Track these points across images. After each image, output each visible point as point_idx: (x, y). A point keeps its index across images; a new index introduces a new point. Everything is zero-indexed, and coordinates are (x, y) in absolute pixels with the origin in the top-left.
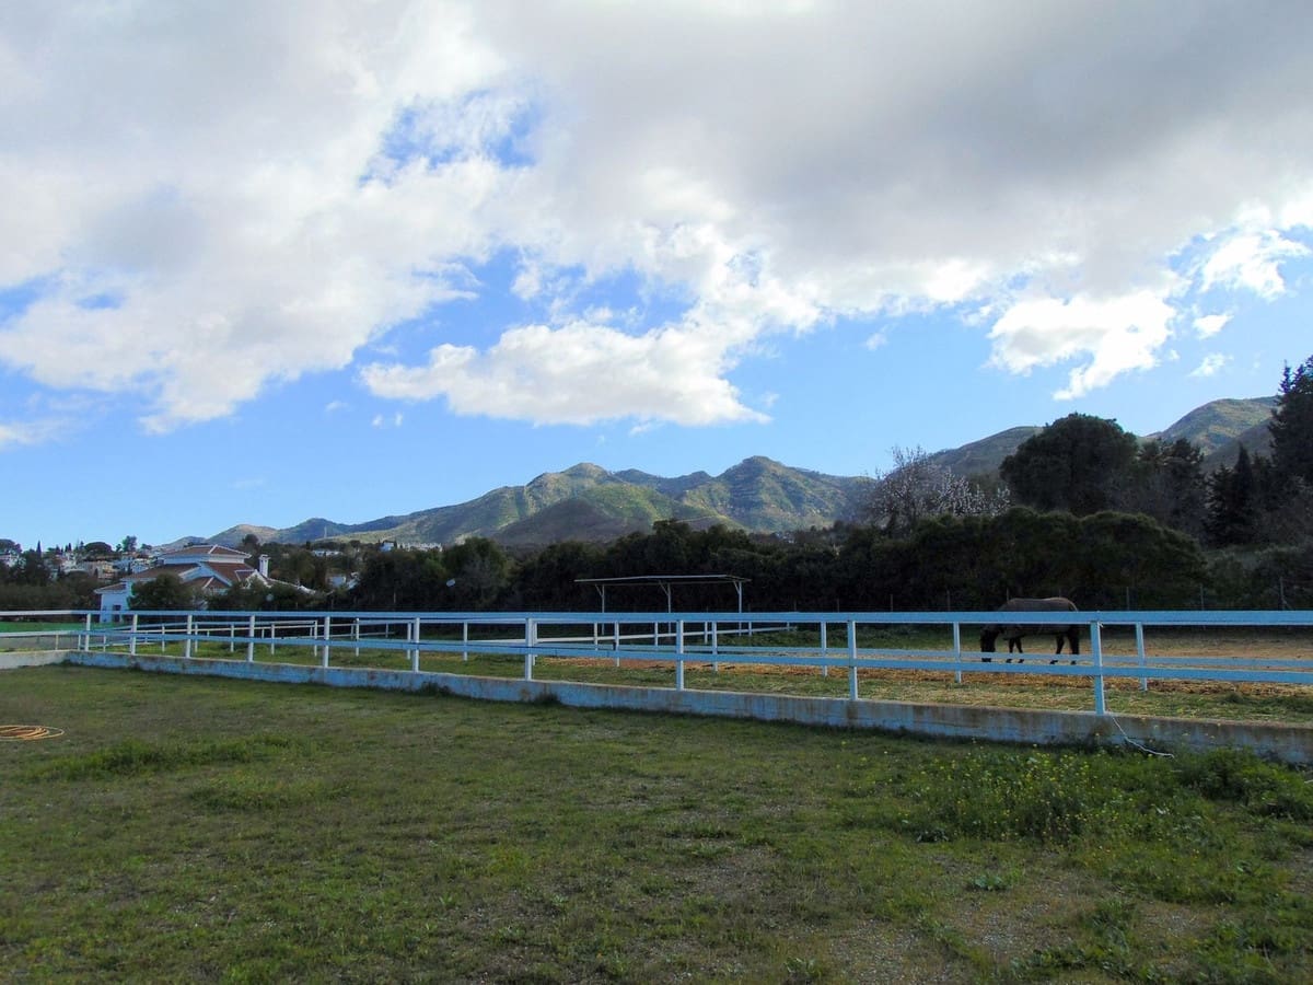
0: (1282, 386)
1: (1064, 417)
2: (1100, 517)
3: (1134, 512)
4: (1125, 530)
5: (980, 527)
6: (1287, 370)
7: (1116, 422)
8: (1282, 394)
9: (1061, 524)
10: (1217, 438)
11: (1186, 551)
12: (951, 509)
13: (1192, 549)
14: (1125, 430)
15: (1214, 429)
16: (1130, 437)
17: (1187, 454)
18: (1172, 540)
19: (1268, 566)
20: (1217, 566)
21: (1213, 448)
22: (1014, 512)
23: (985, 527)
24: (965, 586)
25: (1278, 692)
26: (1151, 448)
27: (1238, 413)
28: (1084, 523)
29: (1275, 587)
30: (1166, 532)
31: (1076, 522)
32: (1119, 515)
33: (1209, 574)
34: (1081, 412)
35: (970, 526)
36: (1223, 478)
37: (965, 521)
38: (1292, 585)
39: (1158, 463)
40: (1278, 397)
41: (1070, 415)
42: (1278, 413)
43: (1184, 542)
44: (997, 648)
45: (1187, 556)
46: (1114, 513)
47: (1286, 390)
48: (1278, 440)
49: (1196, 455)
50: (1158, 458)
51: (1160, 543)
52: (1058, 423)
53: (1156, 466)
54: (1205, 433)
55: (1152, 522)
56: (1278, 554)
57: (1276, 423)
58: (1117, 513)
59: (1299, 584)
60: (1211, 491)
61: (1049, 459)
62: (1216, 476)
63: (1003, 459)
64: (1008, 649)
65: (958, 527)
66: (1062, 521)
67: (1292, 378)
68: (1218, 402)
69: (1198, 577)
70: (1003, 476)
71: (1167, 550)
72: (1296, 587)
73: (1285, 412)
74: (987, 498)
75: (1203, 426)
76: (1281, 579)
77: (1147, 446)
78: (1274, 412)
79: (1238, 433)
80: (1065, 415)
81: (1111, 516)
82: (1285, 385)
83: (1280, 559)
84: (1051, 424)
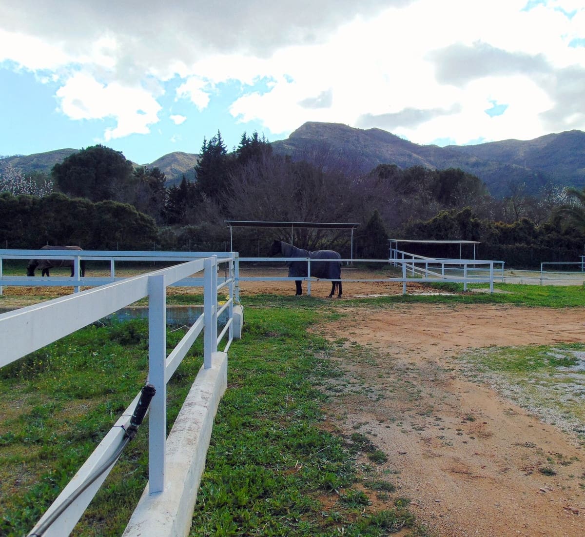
0: (203, 148)
1: (93, 146)
2: (105, 203)
3: (124, 202)
4: (119, 212)
5: (31, 203)
6: (205, 141)
7: (123, 154)
8: (202, 153)
9: (83, 205)
10: (174, 171)
11: (148, 225)
12: (12, 190)
13: (152, 224)
14: (127, 159)
15: (174, 166)
16: (129, 163)
17: (158, 177)
18: (143, 219)
19: (185, 235)
20: (163, 233)
21: (173, 176)
22: (54, 196)
23: (34, 203)
24: (19, 238)
25: (176, 293)
26: (141, 170)
27: (185, 160)
28: (96, 206)
29: (187, 245)
30: (140, 215)
31: (92, 205)
32: (116, 203)
33: (159, 238)
34: (103, 145)
35: (23, 201)
36: (174, 191)
37: (20, 199)
38: (194, 244)
39: (143, 179)
40: (201, 154)
41: (97, 146)
42: (200, 162)
43: (148, 220)
44: (35, 275)
45: (149, 228)
46: (113, 202)
47: (204, 151)
48: (199, 175)
49: (163, 177)
50: (143, 176)
51: (136, 220)
52: (90, 148)
53: (142, 181)
54: (170, 168)
55: (133, 209)
56: (190, 229)
57: (199, 166)
58: (115, 202)
59: (197, 244)
60: (168, 197)
61: (82, 169)
62: (171, 189)
63: (54, 165)
64: (41, 274)
65: (15, 201)
66: (84, 203)
67: (207, 146)
68: (177, 153)
69: (154, 238)
70: (53, 174)
71: (139, 224)
72: (195, 245)
73: (203, 162)
74: (38, 186)
75: (169, 164)
76: (190, 240)
77: (138, 169)
78: (198, 161)
79: (185, 170)
80: (94, 145)
81: (111, 203)
82: (204, 148)
83: (191, 231)
84: (85, 148)
